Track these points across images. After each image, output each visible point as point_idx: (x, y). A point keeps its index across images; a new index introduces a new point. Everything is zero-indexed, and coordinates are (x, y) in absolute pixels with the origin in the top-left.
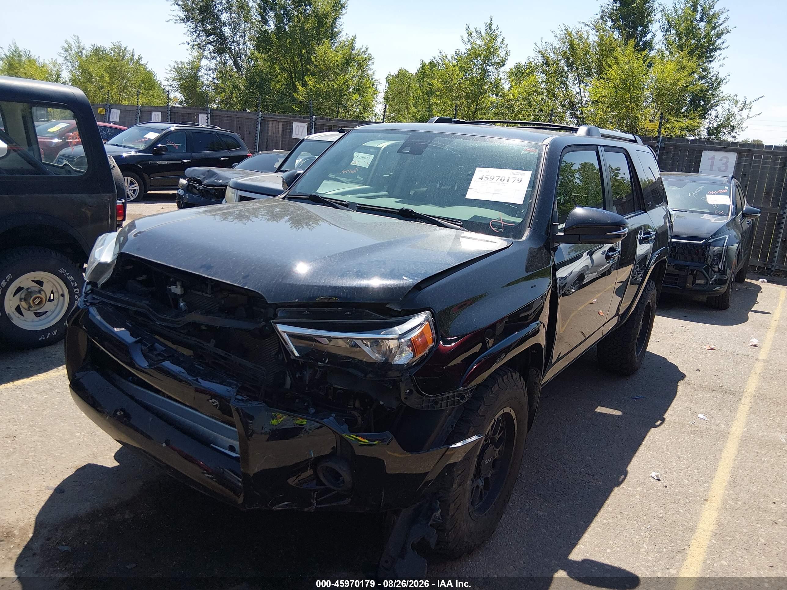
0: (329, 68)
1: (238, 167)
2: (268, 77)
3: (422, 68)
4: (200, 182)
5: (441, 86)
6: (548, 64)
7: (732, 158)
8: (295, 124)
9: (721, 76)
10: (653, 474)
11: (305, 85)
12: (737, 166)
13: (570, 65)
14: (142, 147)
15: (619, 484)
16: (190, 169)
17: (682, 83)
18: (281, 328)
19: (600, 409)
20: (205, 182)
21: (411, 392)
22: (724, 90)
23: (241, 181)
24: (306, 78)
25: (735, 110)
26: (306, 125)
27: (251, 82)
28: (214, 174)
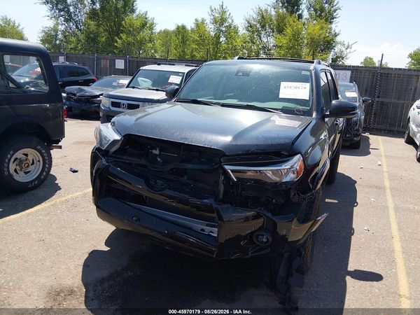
0: (134, 29)
1: (93, 85)
2: (97, 35)
3: (178, 28)
4: (75, 95)
5: (198, 39)
6: (251, 27)
7: (349, 73)
8: (117, 61)
9: (337, 31)
10: (366, 228)
11: (121, 38)
12: (351, 77)
13: (263, 27)
14: (35, 76)
15: (353, 234)
16: (67, 88)
17: (323, 35)
18: (227, 167)
19: (327, 200)
20: (78, 95)
21: (295, 194)
22: (338, 39)
23: (111, 93)
24: (121, 35)
25: (344, 49)
26: (123, 61)
27: (88, 37)
28: (83, 90)
